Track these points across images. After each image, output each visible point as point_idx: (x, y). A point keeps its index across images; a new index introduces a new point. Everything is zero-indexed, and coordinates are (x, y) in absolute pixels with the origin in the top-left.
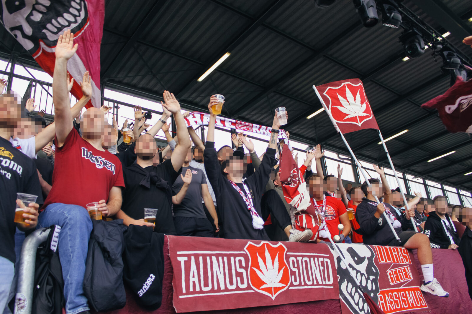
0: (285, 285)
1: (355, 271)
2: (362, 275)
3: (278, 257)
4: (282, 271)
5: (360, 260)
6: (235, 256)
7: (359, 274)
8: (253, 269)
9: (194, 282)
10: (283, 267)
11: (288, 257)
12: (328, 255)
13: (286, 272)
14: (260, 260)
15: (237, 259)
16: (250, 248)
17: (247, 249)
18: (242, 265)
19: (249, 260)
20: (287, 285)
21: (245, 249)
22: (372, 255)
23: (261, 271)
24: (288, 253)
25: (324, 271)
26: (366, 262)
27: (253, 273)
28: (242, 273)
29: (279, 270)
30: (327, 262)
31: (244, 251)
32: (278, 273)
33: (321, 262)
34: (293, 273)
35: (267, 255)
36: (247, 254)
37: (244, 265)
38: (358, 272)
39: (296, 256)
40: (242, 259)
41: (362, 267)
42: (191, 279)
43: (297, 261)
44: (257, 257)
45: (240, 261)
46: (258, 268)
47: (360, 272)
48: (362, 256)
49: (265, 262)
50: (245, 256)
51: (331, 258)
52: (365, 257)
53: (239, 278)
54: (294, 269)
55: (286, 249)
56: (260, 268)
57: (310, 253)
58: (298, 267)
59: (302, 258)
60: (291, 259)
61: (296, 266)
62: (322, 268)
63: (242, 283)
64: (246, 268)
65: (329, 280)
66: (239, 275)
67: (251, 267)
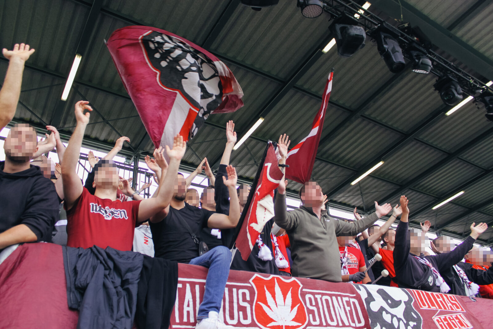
0: (300, 324)
1: (389, 316)
2: (399, 320)
3: (291, 292)
4: (296, 309)
5: (395, 304)
6: (238, 288)
7: (395, 319)
8: (259, 304)
9: (188, 312)
10: (298, 304)
11: (303, 294)
12: (355, 295)
13: (301, 310)
14: (268, 295)
15: (241, 291)
16: (256, 280)
17: (253, 281)
18: (246, 298)
19: (255, 293)
20: (303, 324)
21: (251, 281)
22: (410, 300)
23: (269, 307)
24: (304, 290)
25: (351, 312)
26: (402, 307)
27: (259, 308)
28: (245, 308)
29: (292, 307)
30: (354, 303)
31: (249, 283)
32: (291, 310)
33: (347, 301)
34: (312, 312)
35: (277, 289)
36: (252, 287)
37: (248, 298)
38: (393, 316)
39: (313, 294)
40: (247, 291)
41: (399, 311)
42: (186, 309)
43: (316, 299)
44: (265, 291)
45: (244, 294)
46: (266, 303)
47: (396, 316)
48: (397, 299)
49: (274, 297)
50: (251, 289)
51: (358, 298)
52: (400, 301)
53: (241, 313)
54: (311, 308)
55: (301, 286)
56: (268, 303)
57: (332, 291)
58: (317, 305)
59: (322, 296)
60: (307, 296)
61: (314, 303)
62: (348, 309)
63: (245, 318)
64: (251, 303)
65: (360, 322)
66: (242, 309)
67: (257, 302)
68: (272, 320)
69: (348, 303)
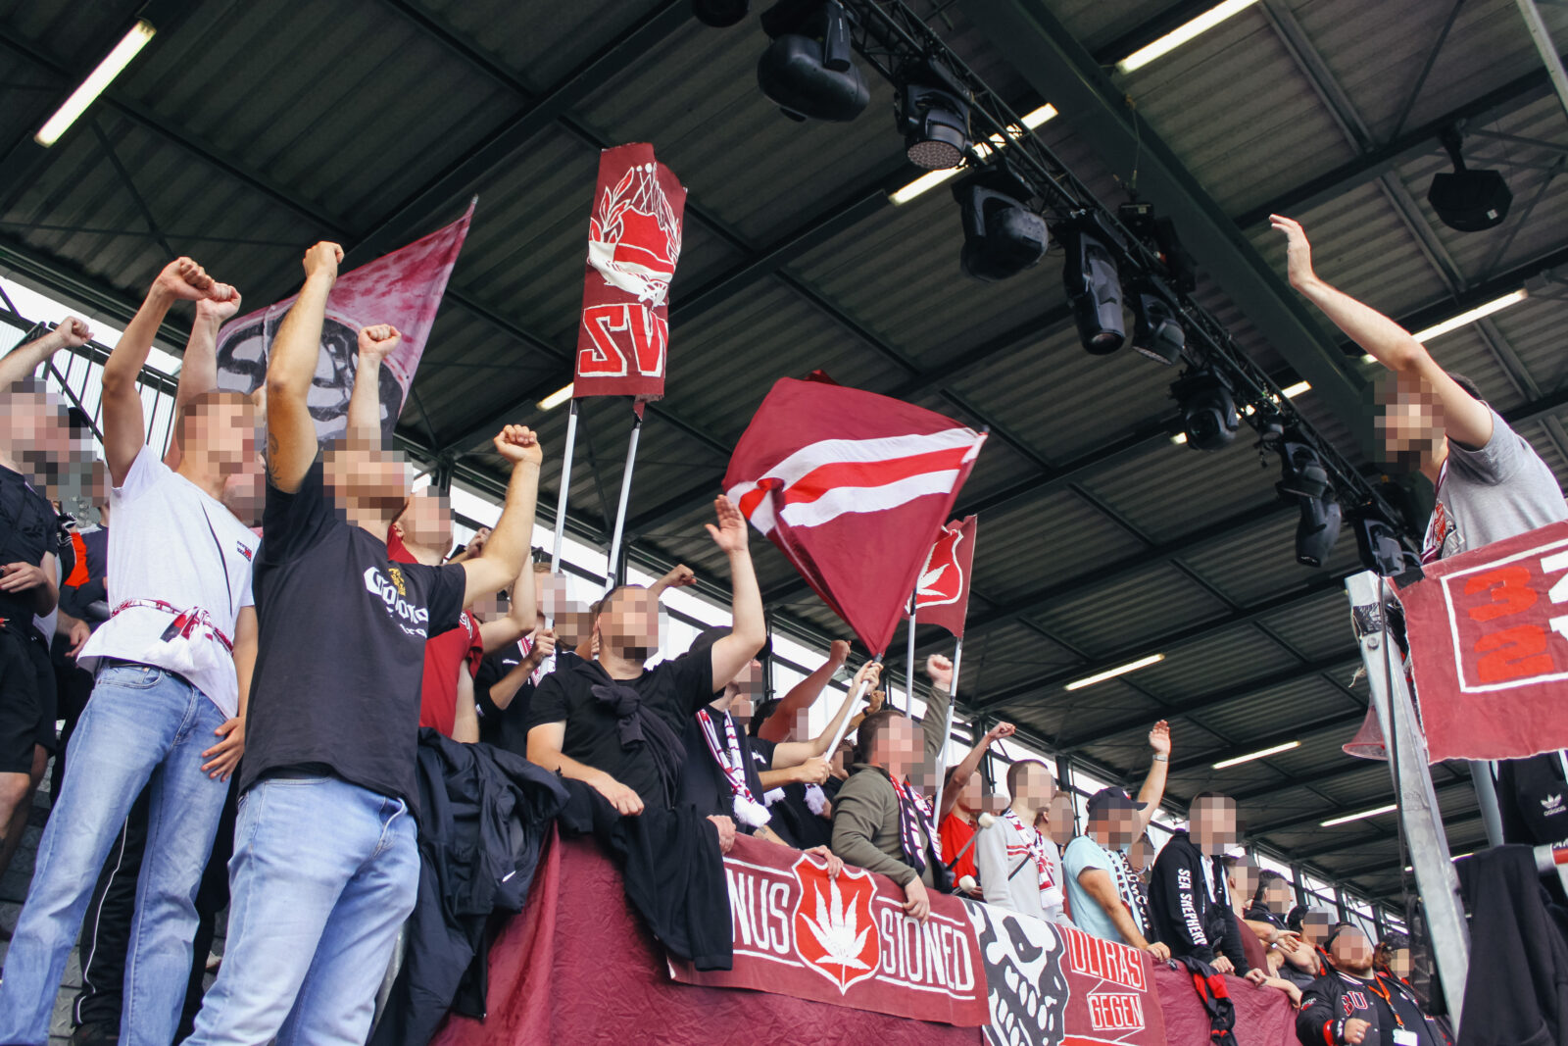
0: (868, 968)
1: (1016, 977)
2: (1030, 988)
3: (857, 901)
4: (864, 934)
5: (1030, 954)
6: (773, 879)
7: (1024, 984)
8: (802, 916)
10: (867, 927)
11: (878, 907)
12: (963, 924)
13: (872, 937)
14: (820, 899)
15: (776, 887)
16: (805, 868)
17: (798, 868)
18: (782, 902)
19: (799, 894)
20: (873, 968)
21: (794, 867)
22: (1058, 949)
23: (818, 925)
24: (879, 898)
25: (951, 956)
26: (1041, 962)
27: (802, 926)
28: (780, 921)
29: (858, 932)
30: (959, 940)
31: (792, 872)
32: (855, 939)
33: (947, 935)
34: (886, 945)
35: (835, 891)
36: (796, 880)
37: (785, 903)
38: (1022, 979)
39: (893, 909)
40: (786, 888)
41: (1034, 970)
43: (895, 919)
44: (816, 894)
45: (780, 893)
46: (813, 917)
47: (1026, 980)
48: (1035, 944)
49: (828, 905)
50: (792, 885)
51: (969, 930)
52: (1040, 949)
53: (773, 930)
54: (887, 937)
55: (876, 888)
56: (817, 917)
58: (894, 934)
60: (885, 912)
61: (891, 930)
62: (947, 950)
63: (780, 942)
64: (788, 911)
65: (964, 981)
66: (774, 922)
67: (799, 911)
68: (824, 952)
69: (949, 937)
